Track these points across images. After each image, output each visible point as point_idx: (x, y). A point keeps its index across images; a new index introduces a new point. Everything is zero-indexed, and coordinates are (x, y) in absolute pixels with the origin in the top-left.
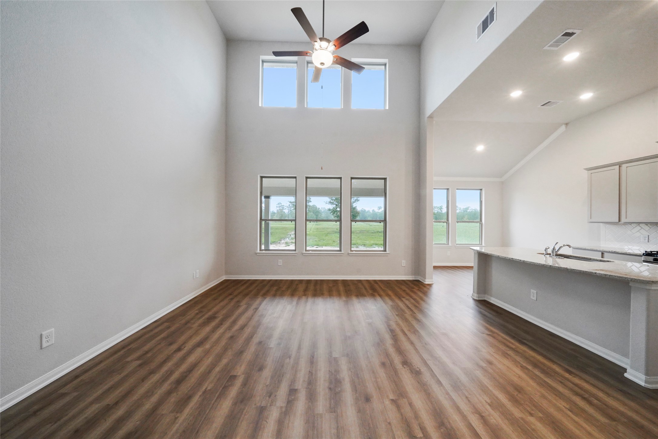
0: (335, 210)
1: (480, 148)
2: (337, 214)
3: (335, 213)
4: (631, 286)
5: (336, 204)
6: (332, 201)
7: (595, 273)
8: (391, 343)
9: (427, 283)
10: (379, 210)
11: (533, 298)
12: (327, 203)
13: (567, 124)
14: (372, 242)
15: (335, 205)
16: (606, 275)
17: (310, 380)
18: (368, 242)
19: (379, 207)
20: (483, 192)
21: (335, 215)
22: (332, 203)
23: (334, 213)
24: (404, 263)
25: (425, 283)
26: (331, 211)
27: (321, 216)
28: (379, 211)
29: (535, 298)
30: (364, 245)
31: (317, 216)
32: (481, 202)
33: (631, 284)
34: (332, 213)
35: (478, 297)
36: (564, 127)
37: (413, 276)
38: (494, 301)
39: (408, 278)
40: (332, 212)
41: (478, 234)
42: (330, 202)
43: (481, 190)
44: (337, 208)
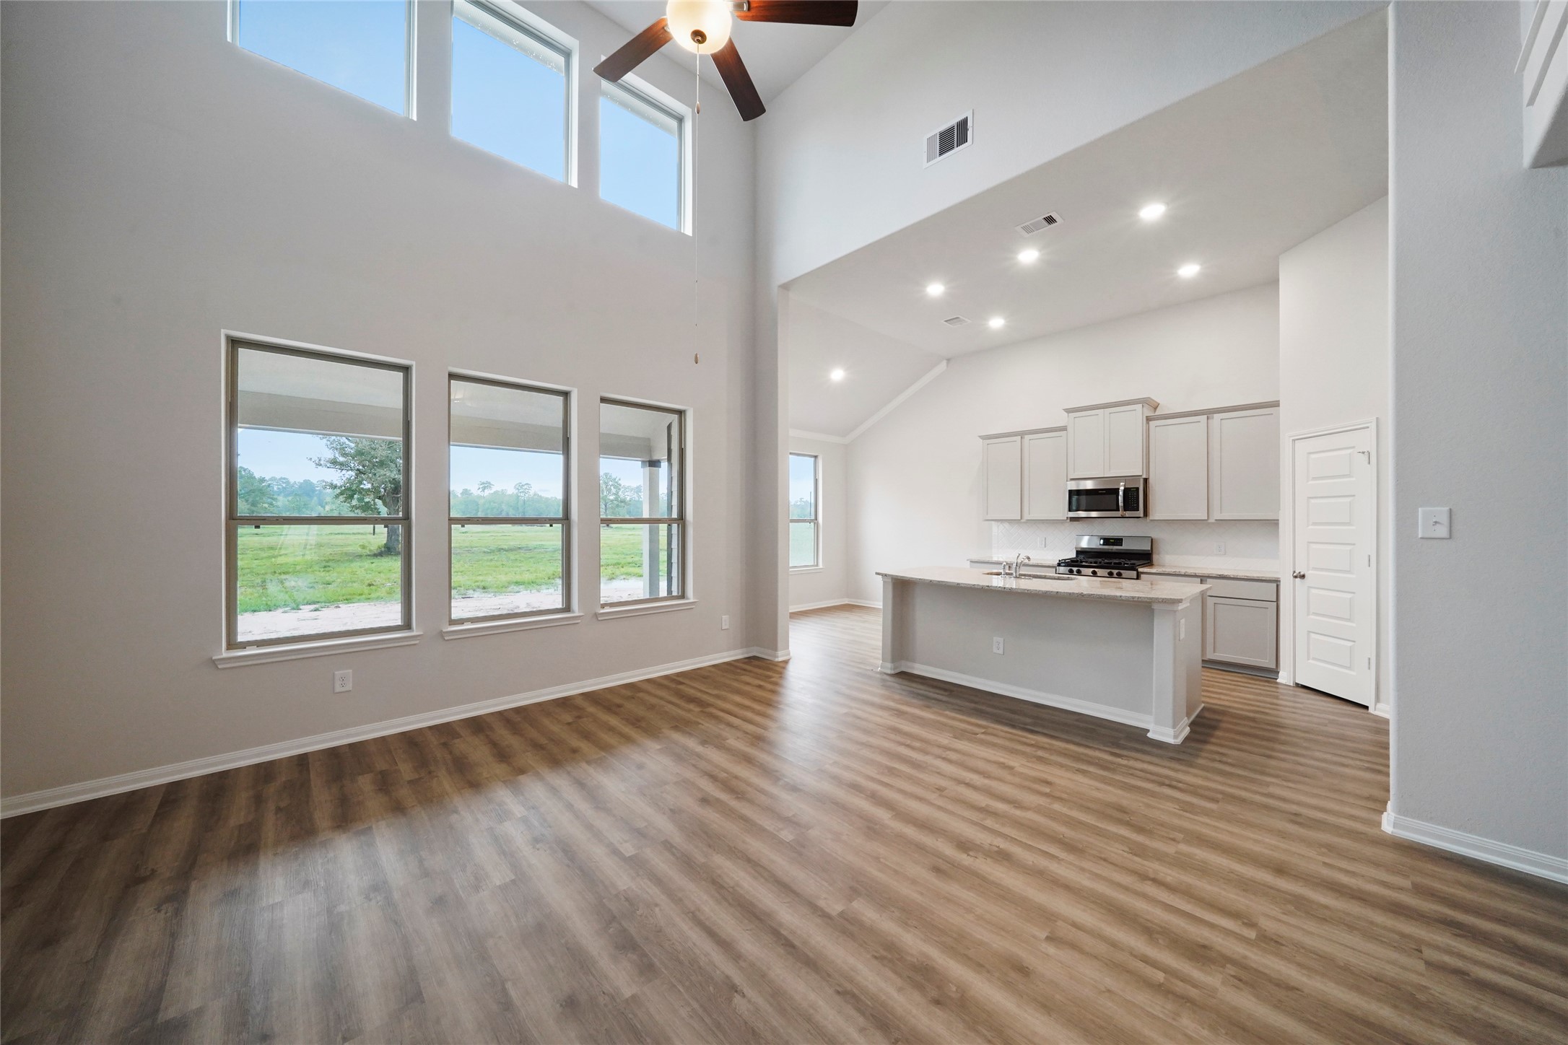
0: (354, 488)
1: (837, 375)
2: (360, 500)
3: (356, 496)
4: (1153, 609)
5: (358, 470)
6: (341, 459)
7: (1121, 596)
8: (890, 816)
9: (780, 659)
10: (483, 490)
11: (998, 652)
12: (321, 465)
13: (948, 360)
14: (503, 578)
15: (353, 473)
16: (1133, 598)
17: (872, 1015)
18: (490, 579)
19: (483, 483)
20: (820, 461)
21: (354, 502)
22: (342, 466)
23: (351, 497)
24: (726, 621)
25: (777, 660)
26: (339, 491)
27: (271, 504)
28: (482, 494)
29: (1001, 652)
30: (484, 588)
31: (254, 504)
32: (816, 481)
33: (1155, 606)
34: (342, 498)
35: (894, 669)
36: (944, 363)
37: (744, 650)
38: (920, 669)
39: (736, 655)
40: (341, 494)
41: (811, 544)
42: (334, 462)
43: (816, 457)
44: (361, 483)
